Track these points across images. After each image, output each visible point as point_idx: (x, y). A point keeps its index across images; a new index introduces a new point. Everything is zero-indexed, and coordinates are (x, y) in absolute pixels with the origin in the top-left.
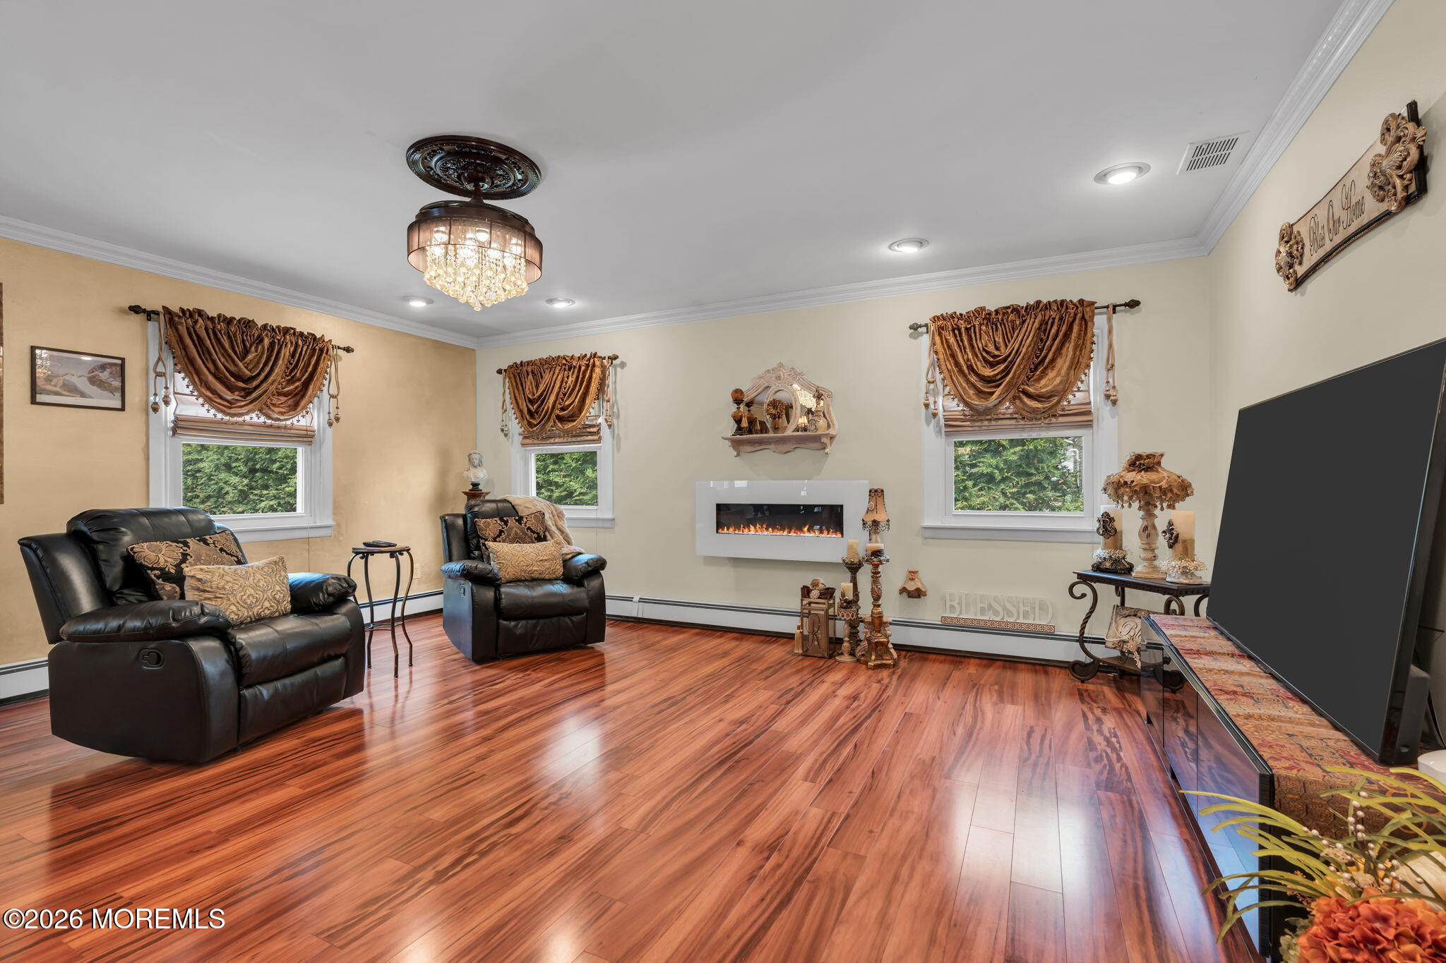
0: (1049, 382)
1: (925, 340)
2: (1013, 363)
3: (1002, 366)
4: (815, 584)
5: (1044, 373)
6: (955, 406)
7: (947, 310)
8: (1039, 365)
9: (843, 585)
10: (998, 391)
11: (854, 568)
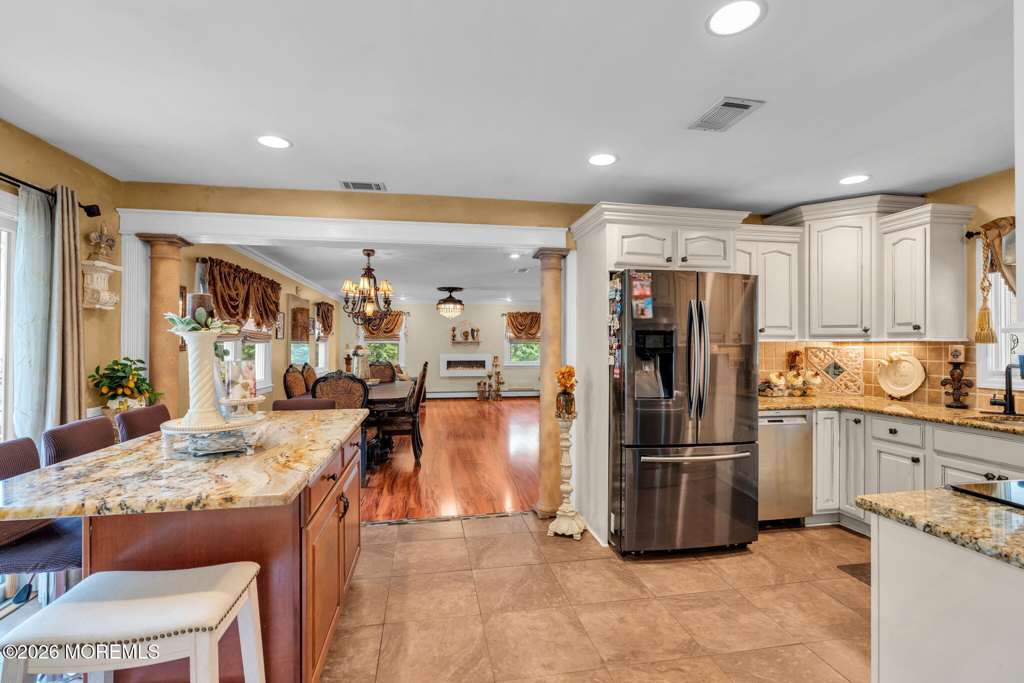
0: (533, 331)
1: (505, 318)
2: (526, 326)
3: (524, 327)
4: (481, 382)
5: (532, 329)
6: (512, 335)
7: (511, 311)
8: (531, 327)
9: (487, 381)
10: (523, 332)
11: (490, 377)
